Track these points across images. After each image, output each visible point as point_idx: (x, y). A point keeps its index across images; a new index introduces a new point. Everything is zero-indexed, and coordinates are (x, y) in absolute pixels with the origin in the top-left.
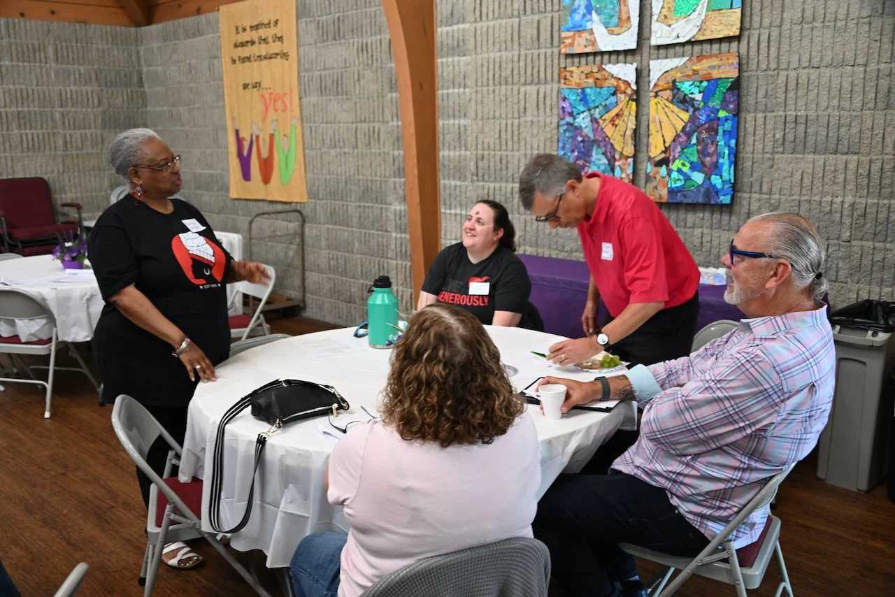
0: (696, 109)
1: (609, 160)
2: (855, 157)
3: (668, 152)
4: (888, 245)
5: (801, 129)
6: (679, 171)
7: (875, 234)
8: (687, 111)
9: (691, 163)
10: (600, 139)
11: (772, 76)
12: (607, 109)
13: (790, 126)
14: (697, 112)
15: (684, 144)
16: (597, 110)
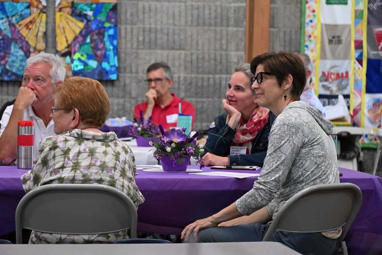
0: (89, 21)
1: (25, 53)
2: (183, 52)
3: (70, 48)
4: (203, 100)
5: (153, 35)
6: (79, 59)
7: (197, 94)
8: (82, 21)
9: (88, 55)
10: (17, 37)
11: (134, 4)
12: (22, 17)
13: (147, 33)
14: (89, 23)
15: (81, 43)
16: (14, 18)
